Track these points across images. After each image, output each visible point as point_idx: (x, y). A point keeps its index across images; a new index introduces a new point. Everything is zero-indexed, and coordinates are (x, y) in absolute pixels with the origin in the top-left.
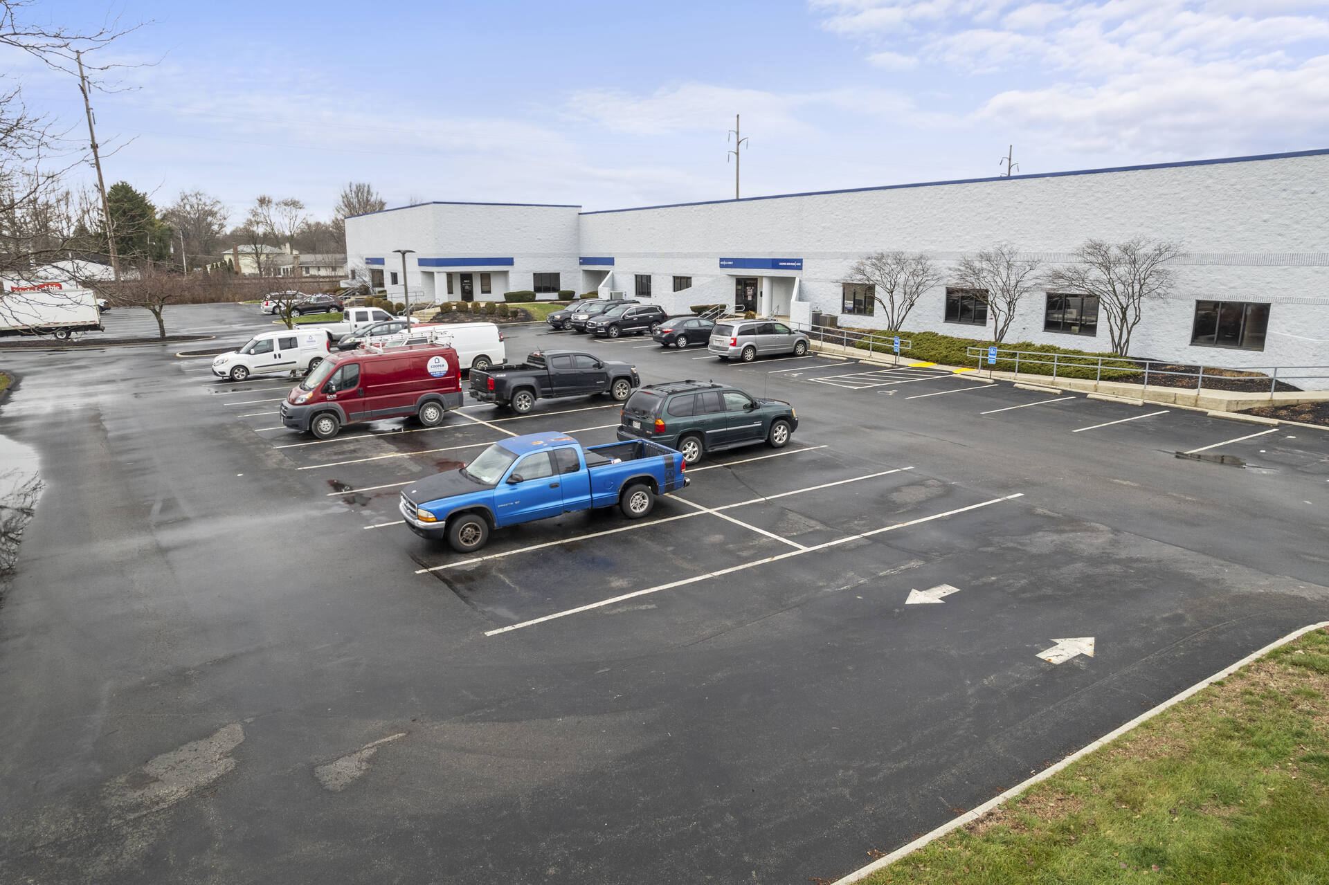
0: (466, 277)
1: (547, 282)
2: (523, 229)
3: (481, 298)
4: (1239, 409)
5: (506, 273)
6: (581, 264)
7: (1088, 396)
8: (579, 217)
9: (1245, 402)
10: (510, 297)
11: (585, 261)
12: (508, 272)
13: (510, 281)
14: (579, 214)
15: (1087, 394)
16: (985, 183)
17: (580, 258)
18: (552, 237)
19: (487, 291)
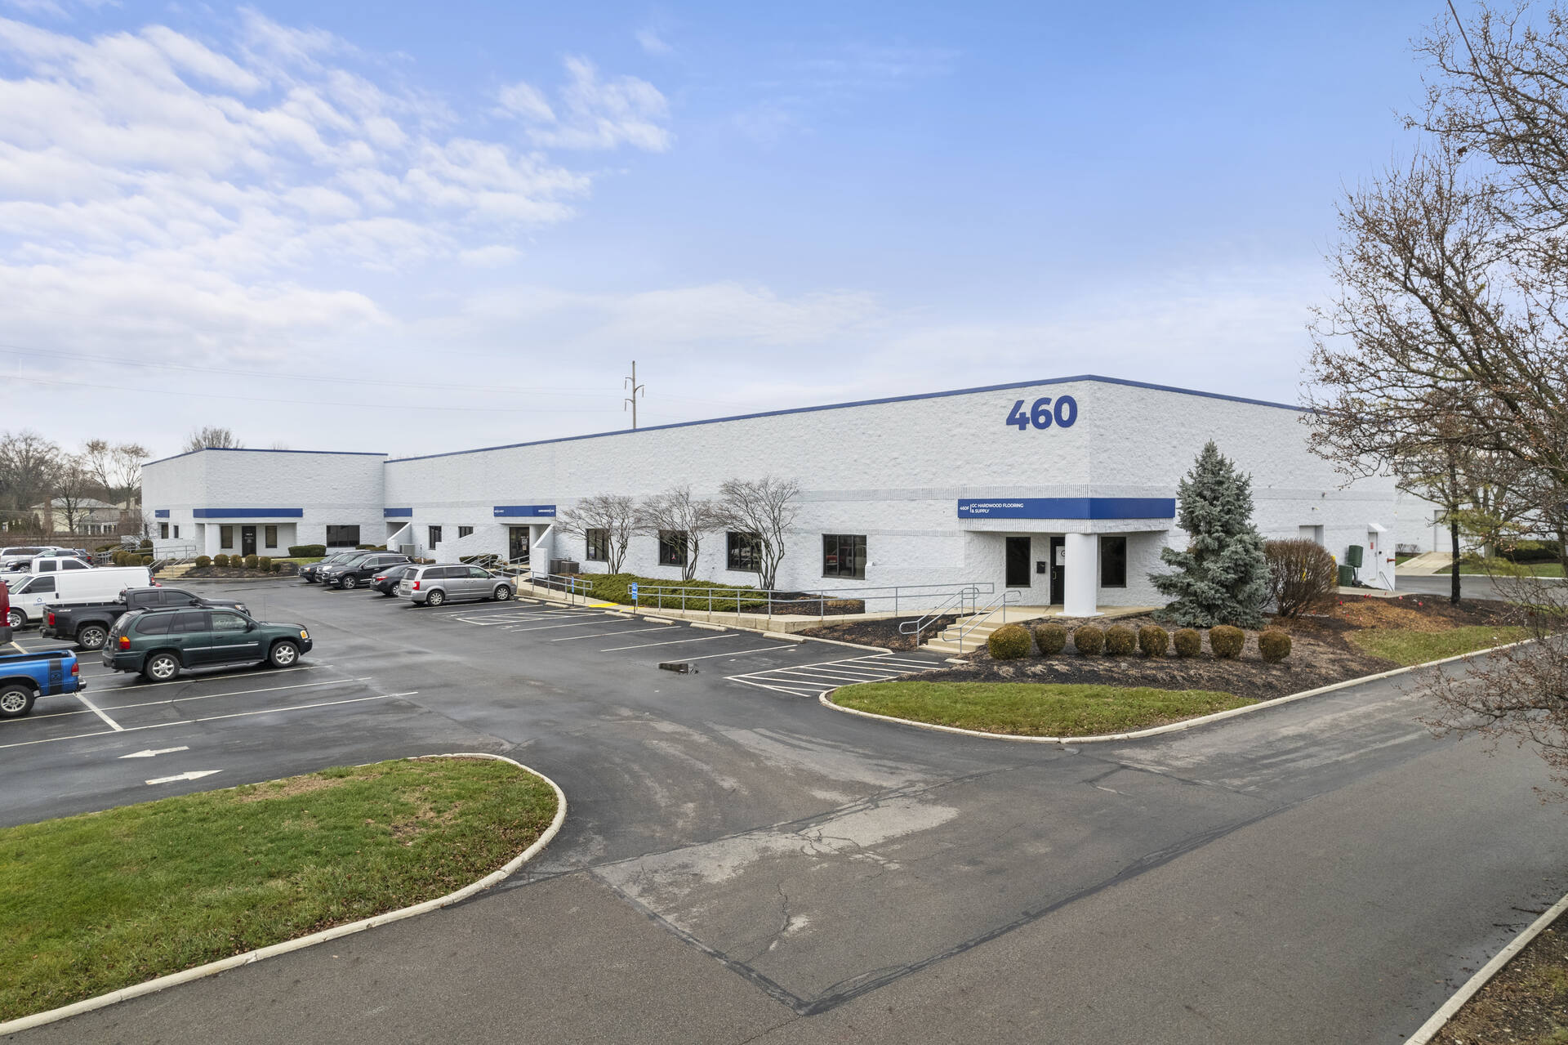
0: (249, 530)
1: (345, 536)
2: (315, 478)
3: (262, 551)
4: (796, 630)
5: (294, 525)
6: (385, 516)
7: (692, 625)
8: (384, 466)
9: (800, 624)
10: (296, 552)
11: (389, 512)
12: (296, 523)
13: (298, 535)
14: (385, 462)
15: (691, 623)
16: (679, 428)
17: (385, 510)
18: (351, 487)
19: (271, 544)
